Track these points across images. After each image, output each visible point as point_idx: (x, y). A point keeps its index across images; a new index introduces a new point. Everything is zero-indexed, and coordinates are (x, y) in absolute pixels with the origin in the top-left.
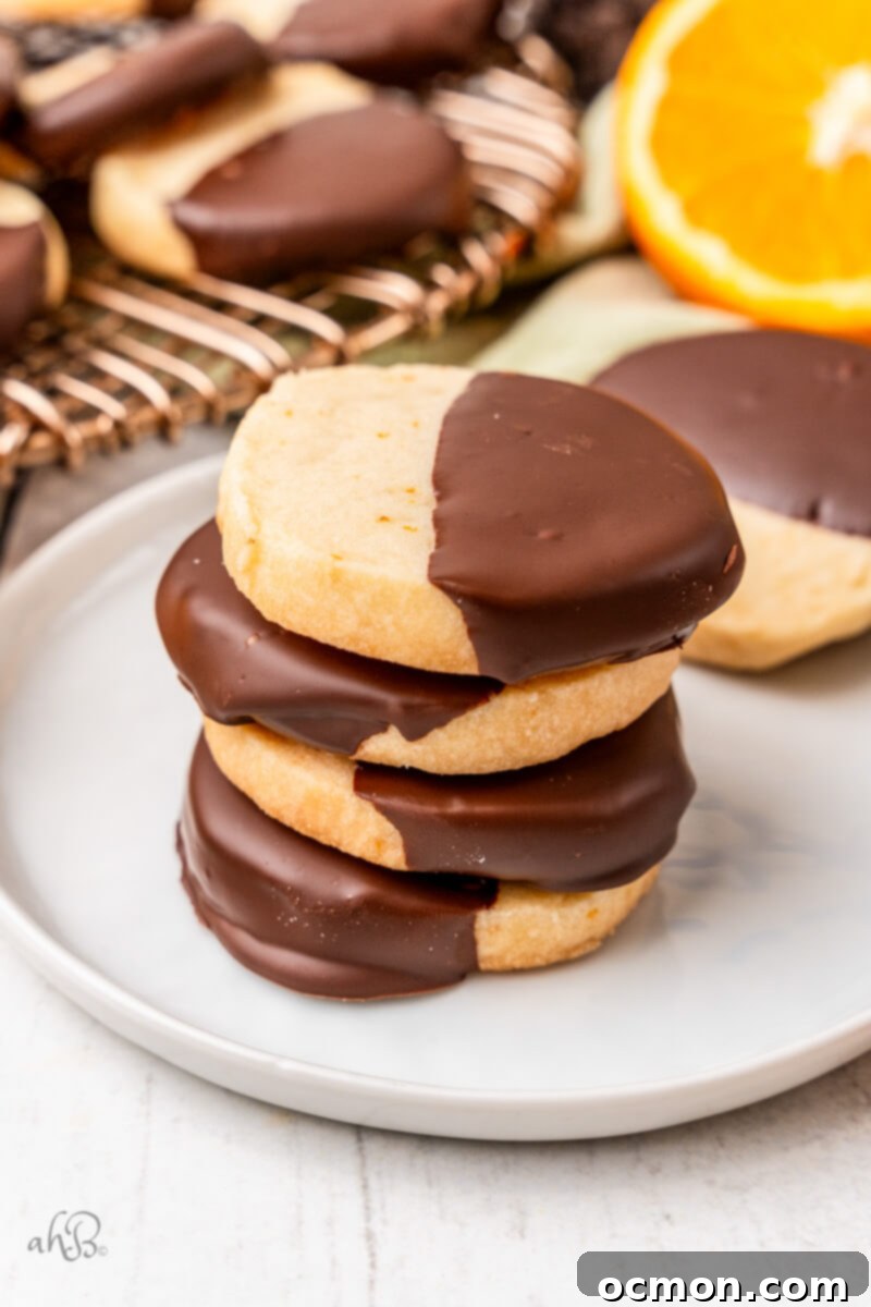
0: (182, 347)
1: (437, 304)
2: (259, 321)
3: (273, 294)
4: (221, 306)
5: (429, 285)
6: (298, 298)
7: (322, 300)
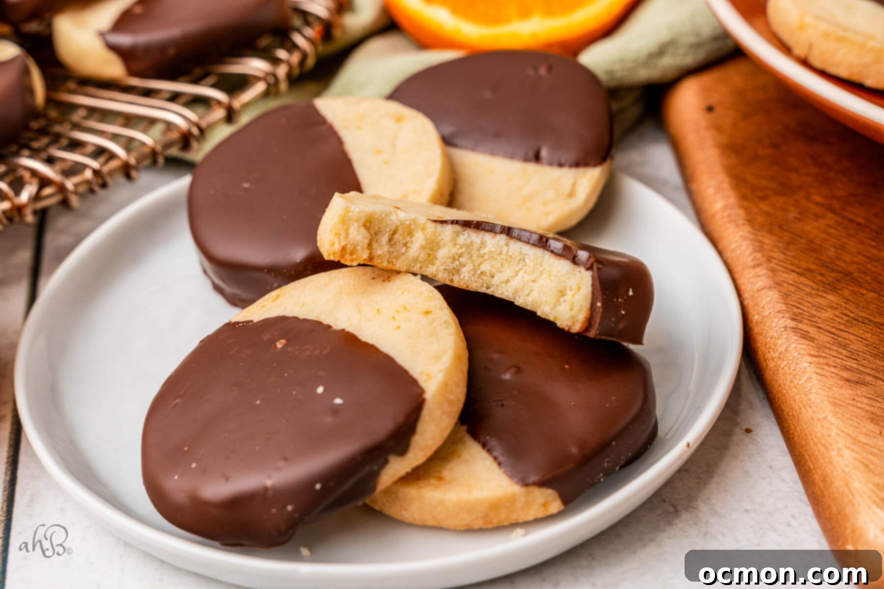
0: (129, 120)
1: (282, 71)
2: (174, 97)
3: (181, 82)
4: (148, 93)
5: (276, 61)
6: (196, 81)
7: (211, 80)
